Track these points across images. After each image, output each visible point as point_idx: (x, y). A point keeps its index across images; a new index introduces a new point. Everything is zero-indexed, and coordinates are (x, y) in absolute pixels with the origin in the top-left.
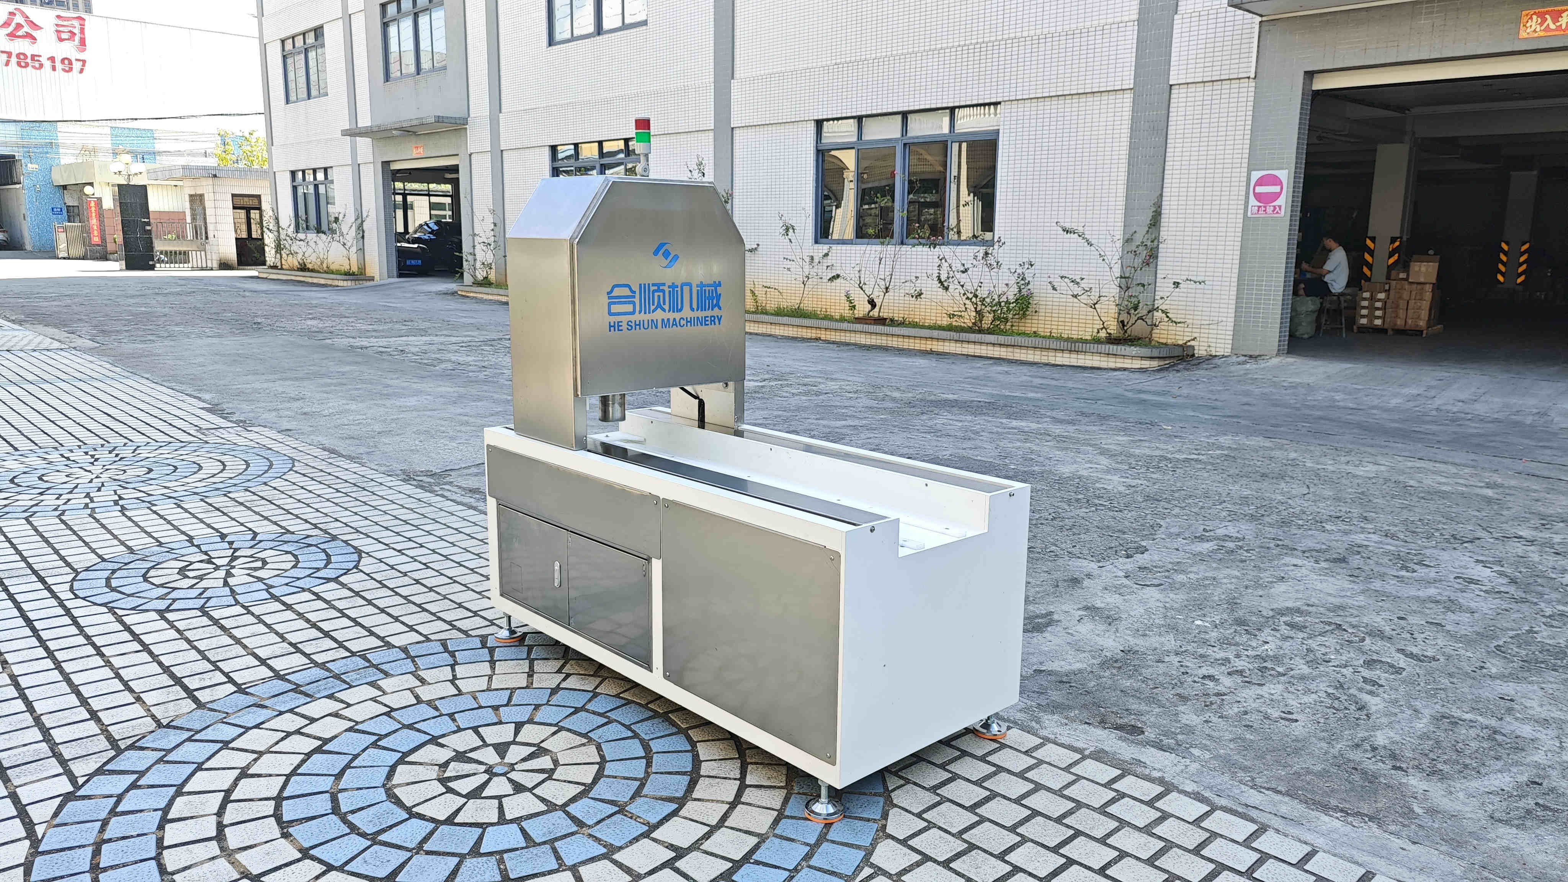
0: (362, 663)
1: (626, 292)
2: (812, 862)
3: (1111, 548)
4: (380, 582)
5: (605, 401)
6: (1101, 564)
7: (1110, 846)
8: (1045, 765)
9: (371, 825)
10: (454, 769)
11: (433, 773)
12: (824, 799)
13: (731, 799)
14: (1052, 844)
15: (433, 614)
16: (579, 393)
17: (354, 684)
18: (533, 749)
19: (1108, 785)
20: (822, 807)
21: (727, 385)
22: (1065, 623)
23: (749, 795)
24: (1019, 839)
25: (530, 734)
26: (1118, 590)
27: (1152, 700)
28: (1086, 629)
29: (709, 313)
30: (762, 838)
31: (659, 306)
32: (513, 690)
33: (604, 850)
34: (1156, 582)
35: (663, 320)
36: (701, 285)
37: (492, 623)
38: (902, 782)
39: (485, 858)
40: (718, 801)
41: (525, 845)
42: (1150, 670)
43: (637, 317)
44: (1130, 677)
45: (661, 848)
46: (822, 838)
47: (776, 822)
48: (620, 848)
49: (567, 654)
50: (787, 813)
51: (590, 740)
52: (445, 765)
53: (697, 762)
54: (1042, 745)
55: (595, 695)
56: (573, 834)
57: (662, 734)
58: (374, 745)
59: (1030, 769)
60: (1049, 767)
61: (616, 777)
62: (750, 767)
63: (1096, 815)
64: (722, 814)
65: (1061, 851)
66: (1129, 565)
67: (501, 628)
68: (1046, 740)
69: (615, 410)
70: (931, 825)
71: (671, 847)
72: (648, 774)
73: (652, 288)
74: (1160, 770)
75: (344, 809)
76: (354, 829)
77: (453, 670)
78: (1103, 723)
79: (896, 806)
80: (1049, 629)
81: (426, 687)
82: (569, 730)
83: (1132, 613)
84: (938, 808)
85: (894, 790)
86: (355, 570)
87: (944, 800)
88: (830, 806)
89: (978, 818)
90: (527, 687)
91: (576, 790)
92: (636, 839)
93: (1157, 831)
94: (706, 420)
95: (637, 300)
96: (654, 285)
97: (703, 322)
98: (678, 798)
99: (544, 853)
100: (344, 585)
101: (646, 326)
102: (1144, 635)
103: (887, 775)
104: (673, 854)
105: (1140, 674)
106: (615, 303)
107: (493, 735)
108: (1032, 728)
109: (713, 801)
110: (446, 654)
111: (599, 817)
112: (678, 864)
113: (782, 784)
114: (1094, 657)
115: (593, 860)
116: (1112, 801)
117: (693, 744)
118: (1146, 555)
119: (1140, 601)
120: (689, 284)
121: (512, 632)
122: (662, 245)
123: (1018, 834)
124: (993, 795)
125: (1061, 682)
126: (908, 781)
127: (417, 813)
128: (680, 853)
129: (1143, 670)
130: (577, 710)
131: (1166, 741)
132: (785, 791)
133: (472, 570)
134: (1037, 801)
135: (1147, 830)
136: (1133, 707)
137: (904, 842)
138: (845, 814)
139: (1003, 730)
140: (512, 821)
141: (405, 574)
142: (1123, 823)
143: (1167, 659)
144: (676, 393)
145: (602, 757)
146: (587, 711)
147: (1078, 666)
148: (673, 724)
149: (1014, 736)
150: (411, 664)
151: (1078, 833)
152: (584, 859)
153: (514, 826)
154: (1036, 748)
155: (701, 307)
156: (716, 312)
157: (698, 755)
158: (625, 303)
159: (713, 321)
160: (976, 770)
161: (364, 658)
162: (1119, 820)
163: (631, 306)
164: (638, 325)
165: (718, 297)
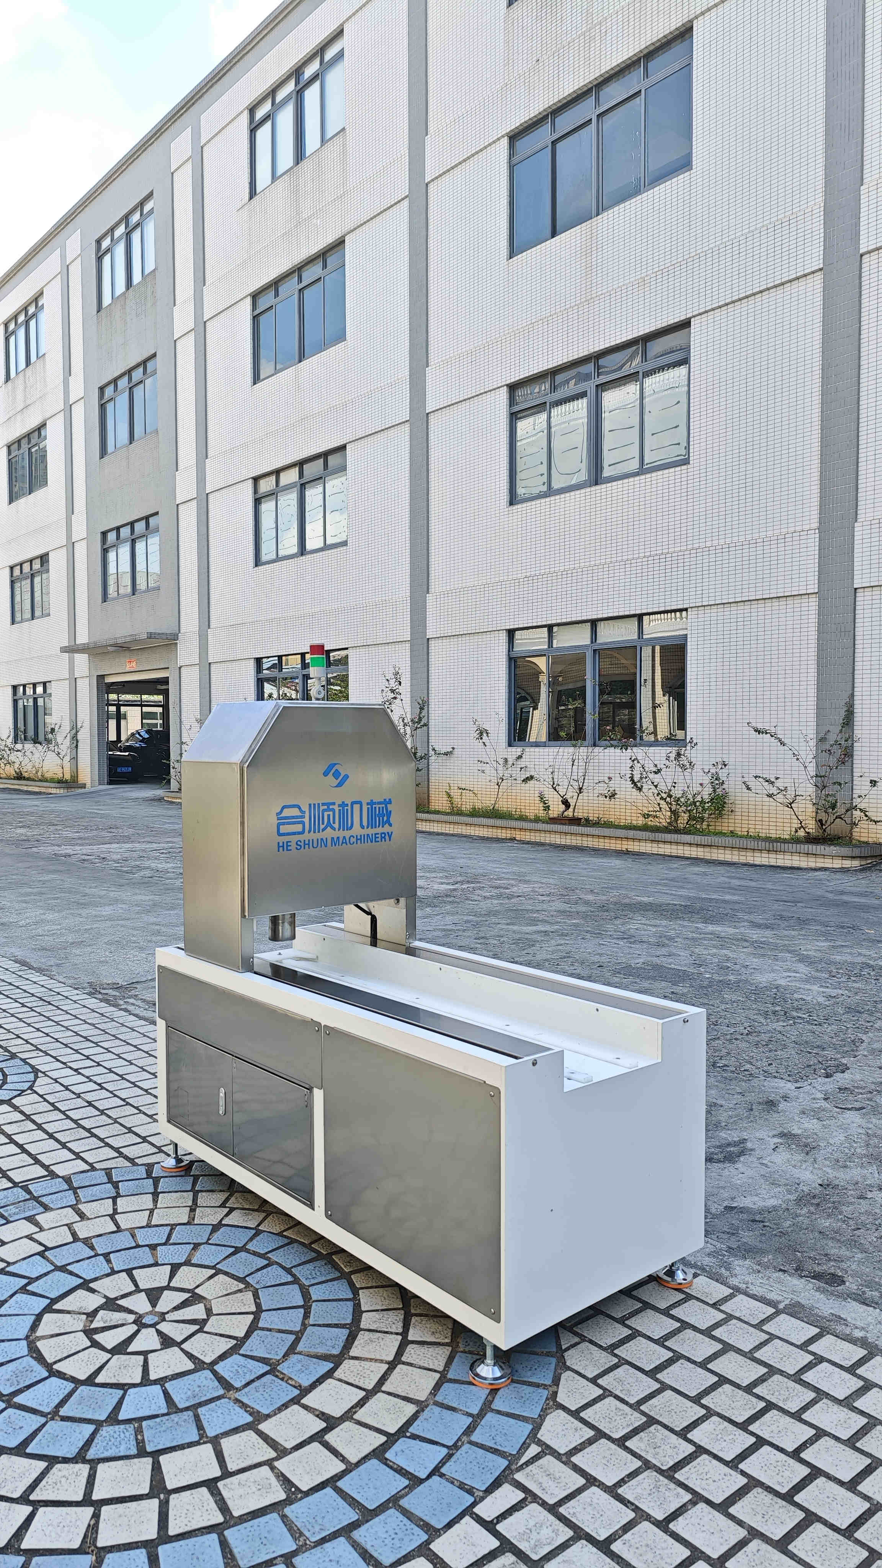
0: (23, 1195)
1: (295, 812)
2: (474, 1438)
3: (809, 1066)
4: (52, 1104)
5: (275, 921)
6: (798, 1085)
7: (806, 1423)
8: (734, 1321)
9: (8, 1383)
10: (104, 1318)
11: (79, 1323)
12: (489, 1360)
13: (390, 1358)
14: (740, 1419)
15: (102, 1140)
16: (247, 914)
17: (11, 1219)
18: (187, 1295)
19: (804, 1346)
20: (488, 1370)
21: (398, 901)
22: (758, 1153)
23: (412, 1354)
24: (703, 1412)
25: (187, 1277)
26: (817, 1114)
27: (853, 1243)
28: (784, 1160)
30: (421, 1406)
32: (173, 1227)
33: (249, 1419)
34: (857, 1105)
35: (333, 838)
36: (371, 803)
37: (160, 1150)
38: (577, 1339)
39: (122, 1427)
40: (376, 1360)
41: (166, 1411)
42: (851, 1207)
44: (829, 1216)
45: (311, 1417)
46: (487, 1407)
47: (437, 1387)
48: (268, 1416)
49: (233, 1187)
50: (450, 1376)
51: (248, 1285)
52: (92, 1315)
53: (358, 1312)
54: (731, 1296)
55: (258, 1233)
56: (219, 1398)
57: (324, 1279)
58: (23, 1290)
59: (717, 1325)
60: (739, 1324)
61: (270, 1330)
62: (413, 1320)
63: (791, 1384)
64: (380, 1375)
65: (751, 1428)
66: (830, 1085)
67: (169, 1155)
68: (737, 1290)
69: (285, 929)
70: (607, 1393)
71: (322, 1416)
72: (304, 1326)
73: (322, 808)
74: (863, 1329)
77: (115, 1203)
78: (799, 1270)
79: (569, 1369)
80: (742, 1159)
81: (84, 1222)
82: (226, 1274)
83: (831, 1141)
84: (616, 1372)
85: (568, 1349)
86: (29, 1091)
87: (623, 1362)
88: (496, 1368)
89: (658, 1386)
90: (188, 1223)
91: (227, 1344)
92: (285, 1406)
93: (859, 1404)
94: (379, 936)
95: (306, 820)
96: (323, 804)
98: (334, 1356)
99: (185, 1421)
100: (16, 1108)
102: (846, 1167)
103: (560, 1330)
104: (324, 1425)
105: (841, 1213)
106: (284, 824)
107: (149, 1278)
108: (721, 1275)
109: (371, 1360)
110: (110, 1185)
111: (249, 1377)
112: (329, 1437)
113: (447, 1341)
114: (789, 1192)
115: (236, 1430)
116: (809, 1367)
117: (355, 1291)
118: (846, 1075)
119: (840, 1127)
121: (179, 1160)
122: (331, 766)
123: (703, 1406)
124: (677, 1357)
125: (754, 1221)
126: (583, 1339)
127: (58, 1371)
128: (331, 1423)
129: (844, 1208)
130: (237, 1250)
131: (869, 1294)
132: (450, 1349)
133: (146, 1091)
134: (726, 1365)
135: (847, 1403)
136: (833, 1251)
137: (576, 1414)
138: (513, 1378)
139: (689, 1277)
140: (155, 1382)
141: (78, 1096)
142: (821, 1394)
143: (869, 1195)
144: (350, 910)
145: (258, 1305)
146: (248, 1251)
147: (773, 1202)
148: (336, 1267)
149: (703, 1286)
150: (73, 1197)
151: (770, 1406)
152: (228, 1428)
153: (157, 1388)
154: (725, 1300)
157: (359, 1305)
160: (659, 1326)
161: (26, 1189)
162: (816, 1390)
163: (300, 826)
164: (307, 844)
165: (389, 814)
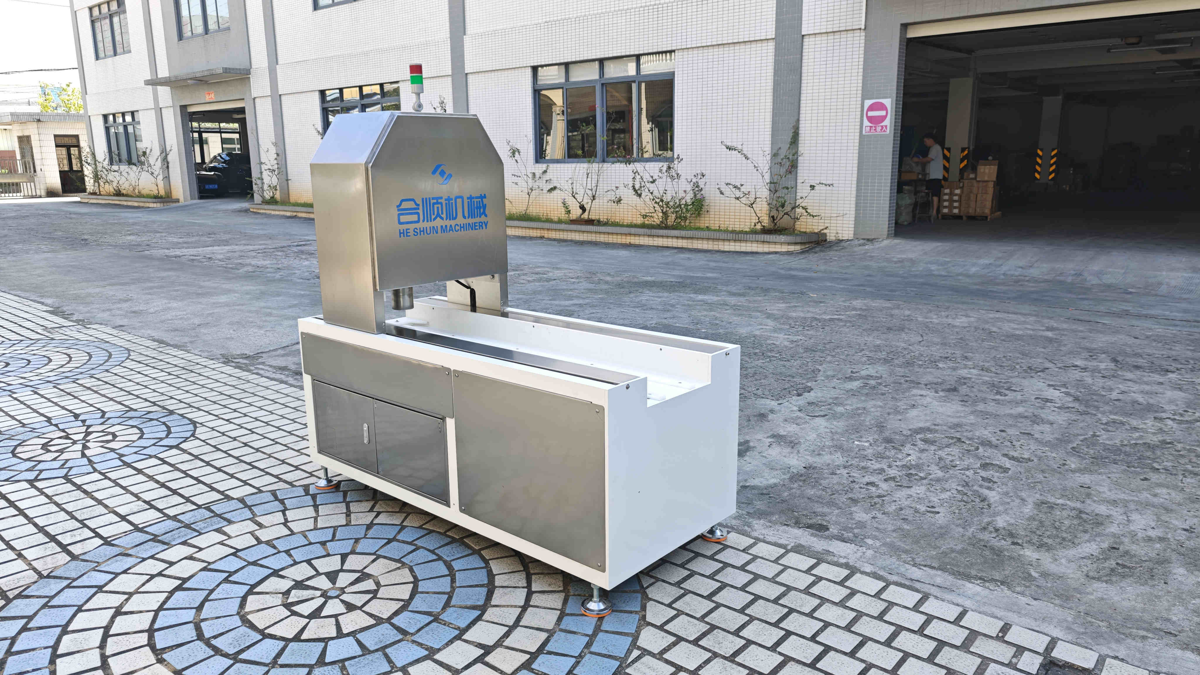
0: (208, 514)
1: (411, 205)
2: (593, 649)
3: (785, 389)
4: (214, 447)
5: (396, 293)
6: (780, 402)
7: (816, 619)
8: (759, 560)
9: (232, 646)
10: (295, 596)
11: (278, 600)
12: (595, 599)
13: (522, 603)
14: (773, 621)
15: (262, 470)
16: (378, 288)
17: (203, 532)
18: (358, 575)
19: (808, 571)
20: (595, 605)
21: (493, 277)
22: (759, 449)
23: (536, 599)
24: (748, 618)
25: (354, 562)
26: (795, 421)
27: (831, 504)
28: (775, 452)
29: (477, 220)
30: (551, 633)
31: (438, 215)
32: (335, 528)
33: (426, 653)
34: (822, 413)
35: (442, 226)
36: (470, 198)
37: (311, 474)
38: (653, 580)
39: (330, 667)
40: (512, 606)
41: (361, 653)
42: (827, 481)
43: (421, 225)
44: (813, 487)
45: (472, 648)
46: (597, 630)
47: (560, 619)
48: (439, 650)
49: (375, 496)
50: (567, 611)
51: (404, 564)
52: (287, 593)
53: (491, 576)
54: (754, 544)
55: (403, 528)
56: (399, 641)
57: (460, 555)
58: (226, 580)
59: (748, 563)
60: (763, 561)
61: (428, 593)
62: (533, 577)
63: (803, 596)
64: (516, 616)
65: (781, 625)
66: (801, 401)
67: (320, 478)
68: (757, 540)
69: (405, 300)
70: (680, 613)
71: (480, 646)
72: (453, 588)
74: (845, 557)
75: (207, 635)
76: (217, 651)
77: (284, 515)
78: (797, 524)
79: (651, 599)
80: (748, 454)
81: (263, 530)
82: (385, 557)
83: (808, 438)
84: (684, 599)
85: (648, 587)
86: (192, 438)
87: (687, 592)
88: (601, 603)
89: (714, 605)
90: (347, 525)
91: (396, 606)
92: (451, 642)
93: (849, 604)
94: (477, 305)
95: (421, 211)
96: (433, 199)
97: (473, 227)
98: (480, 606)
99: (377, 658)
100: (184, 451)
101: (429, 232)
102: (819, 455)
103: (641, 576)
104: (482, 651)
105: (820, 485)
106: (402, 214)
107: (324, 565)
108: (746, 531)
109: (508, 606)
110: (277, 502)
111: (419, 626)
112: (488, 659)
113: (561, 589)
114: (784, 474)
115: (418, 661)
116: (813, 584)
117: (486, 562)
118: (812, 394)
119: (812, 429)
120: (461, 197)
121: (329, 481)
122: (438, 167)
123: (747, 615)
124: (724, 586)
125: (762, 494)
126: (658, 580)
127: (269, 634)
128: (488, 650)
129: (822, 481)
130: (390, 541)
131: (846, 535)
132: (564, 594)
133: (289, 432)
134: (758, 588)
135: (842, 604)
136: (819, 510)
137: (661, 628)
138: (613, 608)
139: (725, 534)
140: (348, 635)
141: (235, 439)
142: (823, 600)
143: (838, 472)
144: (452, 286)
145: (415, 577)
146: (398, 541)
147: (773, 481)
148: (468, 546)
149: (733, 539)
150: (249, 512)
151: (791, 611)
152: (411, 660)
153: (351, 639)
154: (751, 546)
155: (472, 215)
156: (483, 219)
157: (491, 570)
158: (411, 214)
159: (481, 226)
160: (708, 567)
161: (208, 509)
162: (820, 597)
163: (416, 216)
164: (423, 231)
165: (484, 207)
